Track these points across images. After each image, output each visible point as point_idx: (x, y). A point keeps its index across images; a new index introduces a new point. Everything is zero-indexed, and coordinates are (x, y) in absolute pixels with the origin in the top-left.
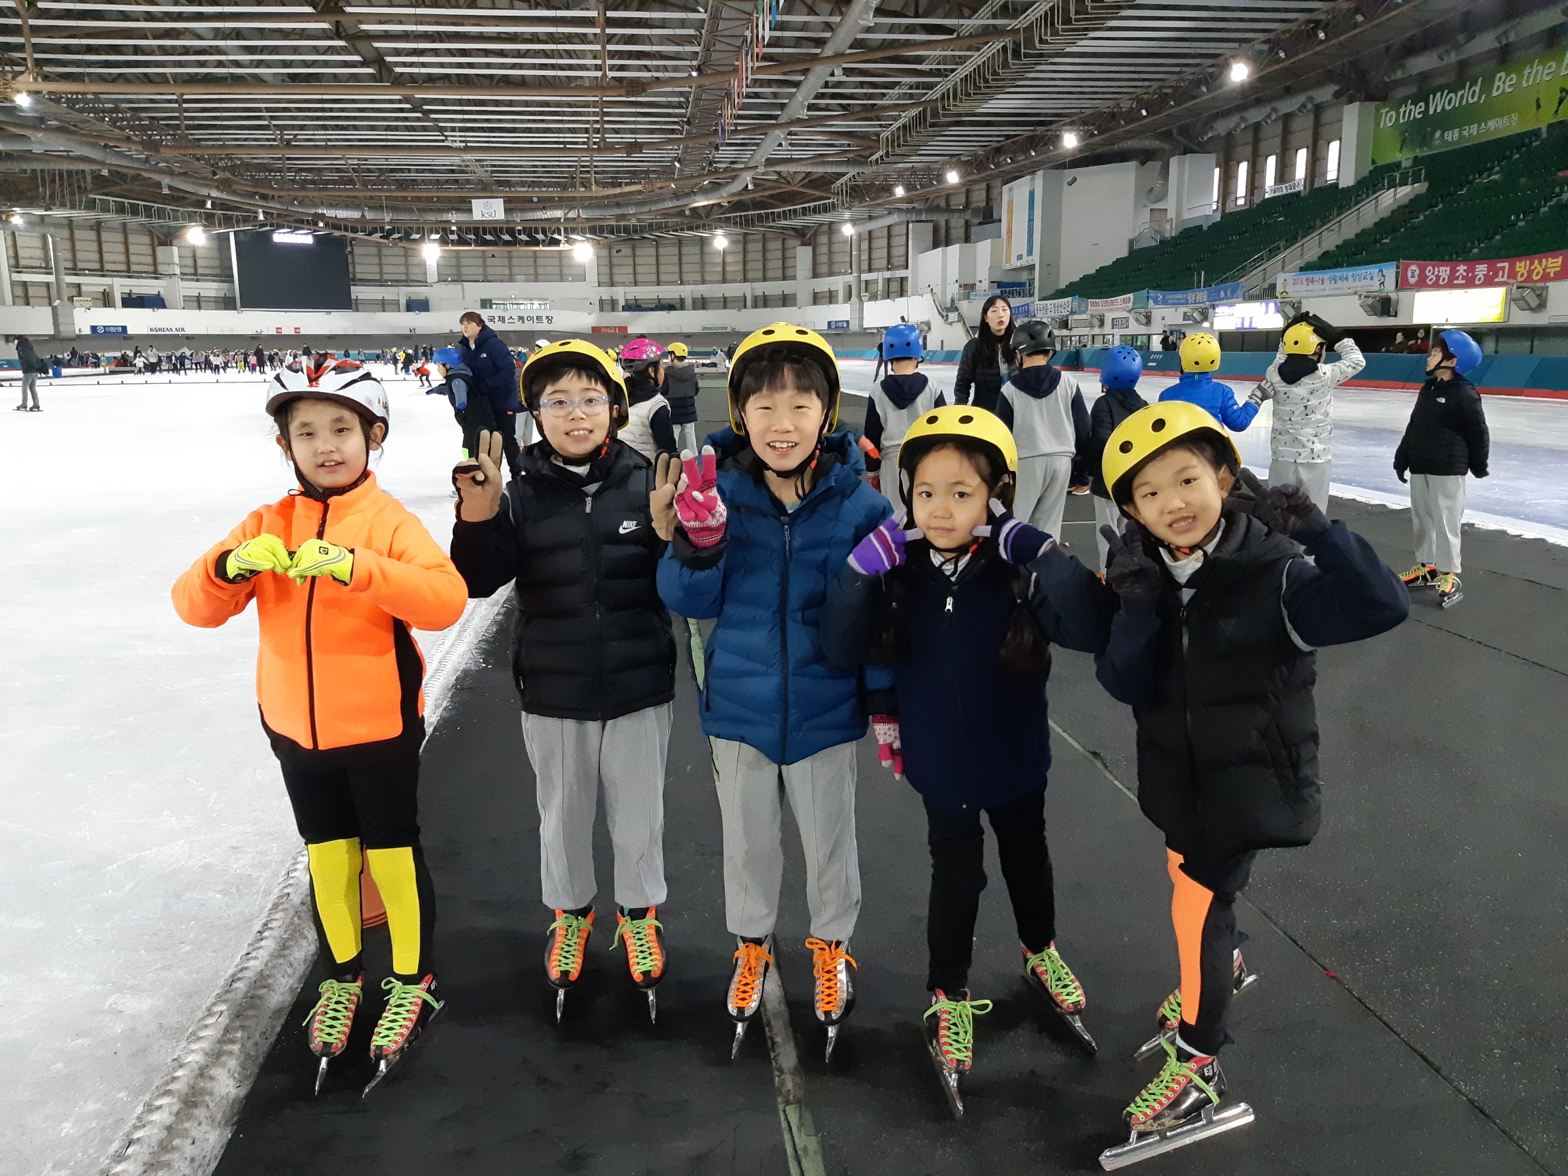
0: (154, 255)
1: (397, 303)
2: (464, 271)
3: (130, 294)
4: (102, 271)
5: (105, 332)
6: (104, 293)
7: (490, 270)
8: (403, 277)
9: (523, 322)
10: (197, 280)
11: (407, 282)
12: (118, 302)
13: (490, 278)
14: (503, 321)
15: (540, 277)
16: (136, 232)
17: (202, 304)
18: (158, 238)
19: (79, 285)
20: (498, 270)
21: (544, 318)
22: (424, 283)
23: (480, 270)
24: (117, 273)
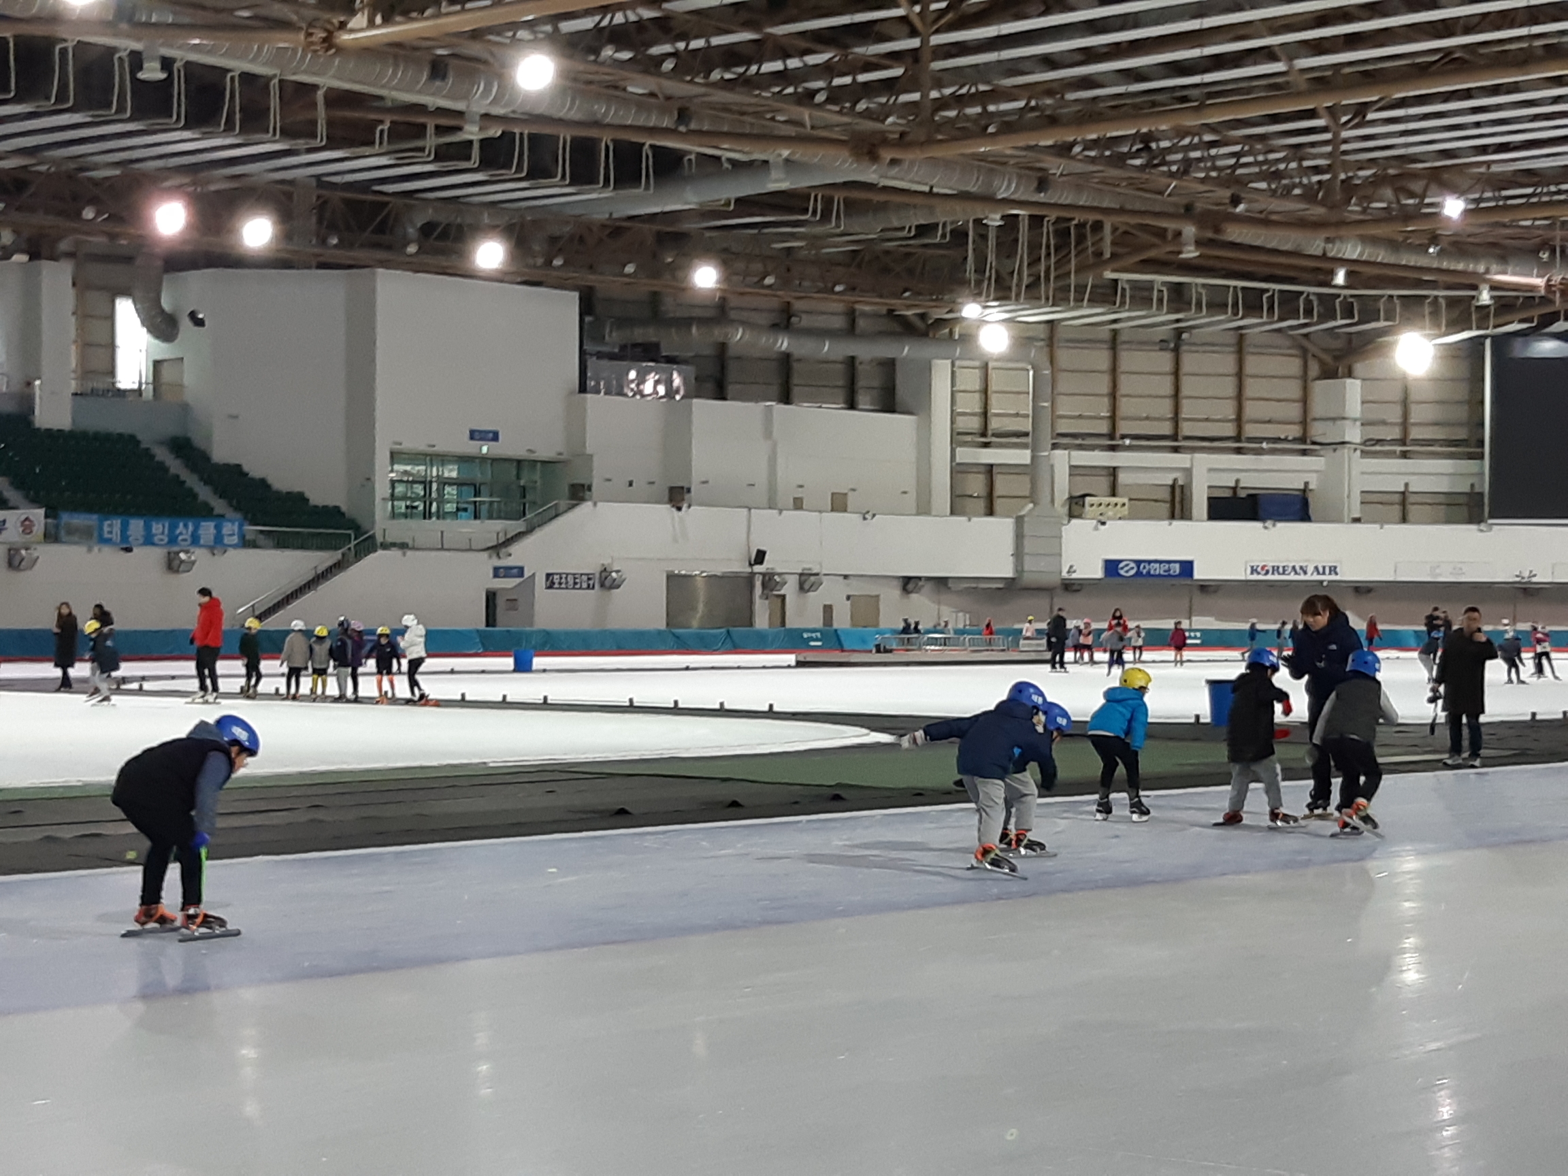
0: (1305, 401)
3: (1234, 489)
4: (1175, 441)
5: (1139, 574)
6: (1173, 487)
10: (1404, 455)
12: (1200, 504)
16: (1264, 350)
17: (1413, 510)
18: (1322, 363)
19: (1113, 472)
24: (1210, 443)
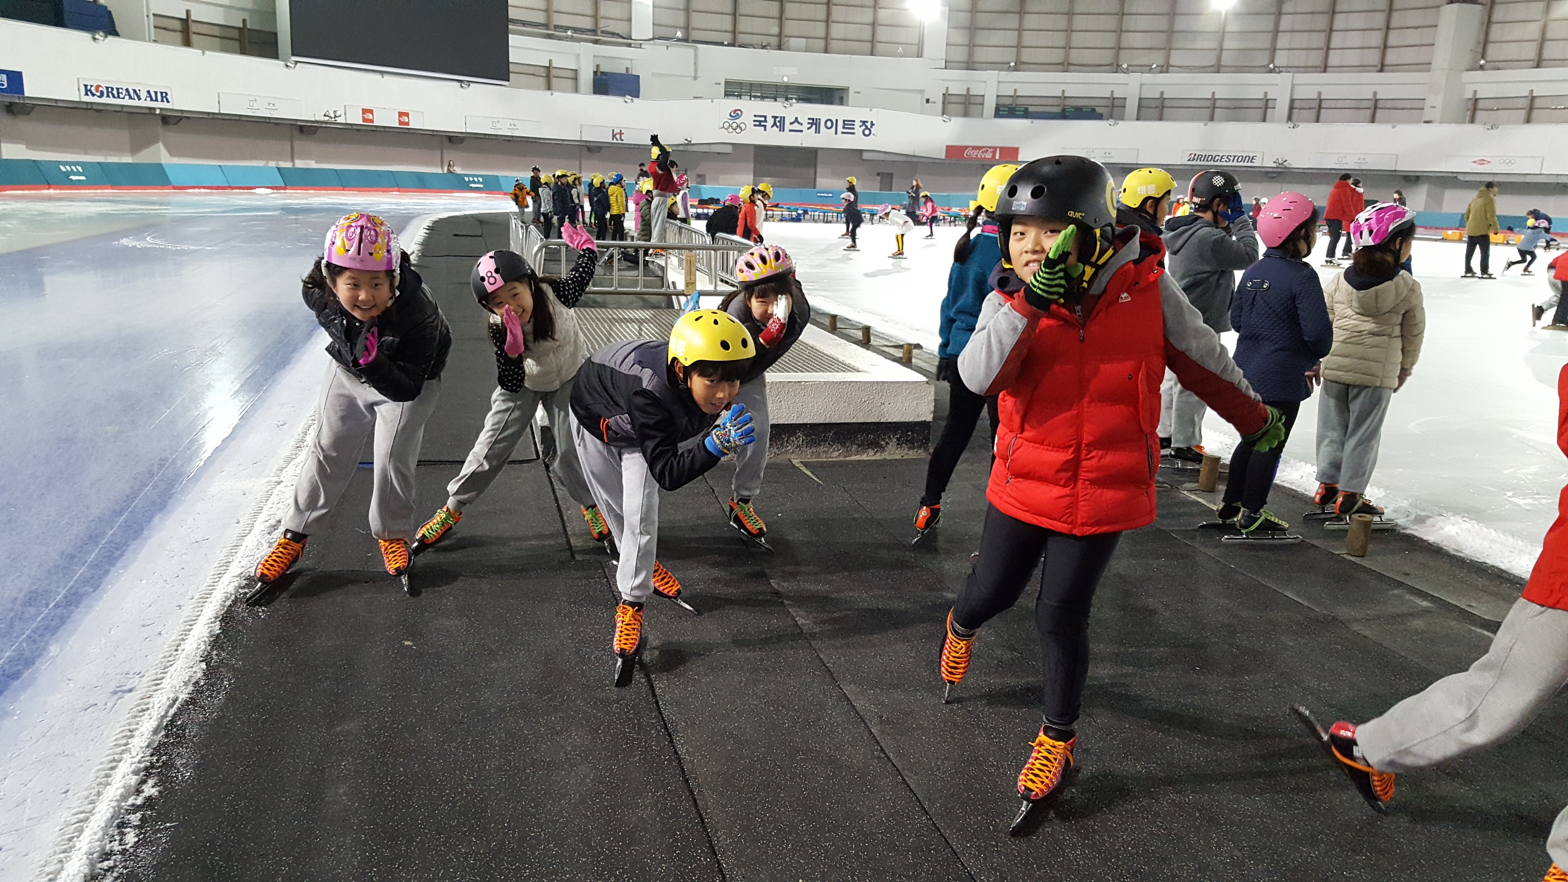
1: (574, 76)
2: (697, 20)
7: (744, 24)
8: (587, 23)
9: (818, 131)
11: (595, 34)
13: (741, 38)
14: (782, 129)
15: (833, 44)
17: (194, 38)
20: (759, 25)
21: (857, 124)
22: (626, 39)
23: (727, 23)
